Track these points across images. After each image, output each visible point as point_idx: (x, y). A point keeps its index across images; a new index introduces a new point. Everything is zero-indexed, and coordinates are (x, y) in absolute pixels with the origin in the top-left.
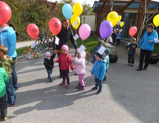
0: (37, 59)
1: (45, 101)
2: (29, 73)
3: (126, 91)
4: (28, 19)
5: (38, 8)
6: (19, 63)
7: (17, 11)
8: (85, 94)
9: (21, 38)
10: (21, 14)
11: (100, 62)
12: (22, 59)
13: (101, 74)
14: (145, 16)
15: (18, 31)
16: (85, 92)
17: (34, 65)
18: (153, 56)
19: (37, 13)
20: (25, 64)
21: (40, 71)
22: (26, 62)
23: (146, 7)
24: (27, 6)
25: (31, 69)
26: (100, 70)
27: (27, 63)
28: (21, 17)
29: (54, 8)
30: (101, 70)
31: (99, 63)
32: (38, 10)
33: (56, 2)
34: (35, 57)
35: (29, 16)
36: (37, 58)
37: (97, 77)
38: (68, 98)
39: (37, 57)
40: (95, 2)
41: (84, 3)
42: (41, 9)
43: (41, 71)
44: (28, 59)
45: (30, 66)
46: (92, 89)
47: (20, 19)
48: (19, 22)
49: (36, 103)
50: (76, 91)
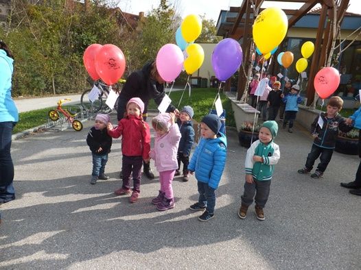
0: (78, 133)
1: (69, 230)
2: (53, 162)
3: (277, 217)
4: (75, 46)
5: (99, 24)
6: (36, 140)
7: (50, 30)
8: (172, 220)
9: (56, 88)
10: (61, 37)
11: (212, 141)
12: (45, 130)
13: (214, 171)
14: (334, 43)
15: (50, 72)
16: (172, 214)
17: (67, 146)
18: (350, 137)
19: (95, 33)
20: (49, 141)
21: (78, 158)
22: (53, 138)
23: (335, 22)
24: (73, 19)
25: (59, 153)
26: (211, 163)
27: (53, 140)
28: (59, 42)
29: (135, 26)
30: (214, 160)
31: (207, 145)
32: (98, 29)
33: (141, 13)
34: (75, 127)
35: (77, 40)
36: (79, 130)
37: (205, 179)
38: (128, 226)
39: (79, 128)
40: (222, 11)
41: (201, 16)
42: (103, 26)
43: (81, 158)
44: (58, 132)
45: (58, 147)
46: (191, 207)
47: (56, 46)
48: (54, 53)
49: (47, 235)
50: (151, 211)
